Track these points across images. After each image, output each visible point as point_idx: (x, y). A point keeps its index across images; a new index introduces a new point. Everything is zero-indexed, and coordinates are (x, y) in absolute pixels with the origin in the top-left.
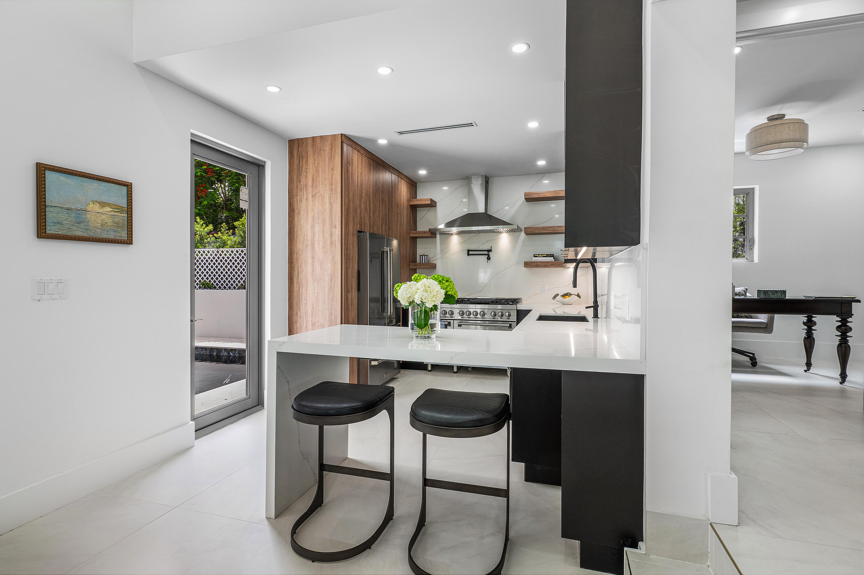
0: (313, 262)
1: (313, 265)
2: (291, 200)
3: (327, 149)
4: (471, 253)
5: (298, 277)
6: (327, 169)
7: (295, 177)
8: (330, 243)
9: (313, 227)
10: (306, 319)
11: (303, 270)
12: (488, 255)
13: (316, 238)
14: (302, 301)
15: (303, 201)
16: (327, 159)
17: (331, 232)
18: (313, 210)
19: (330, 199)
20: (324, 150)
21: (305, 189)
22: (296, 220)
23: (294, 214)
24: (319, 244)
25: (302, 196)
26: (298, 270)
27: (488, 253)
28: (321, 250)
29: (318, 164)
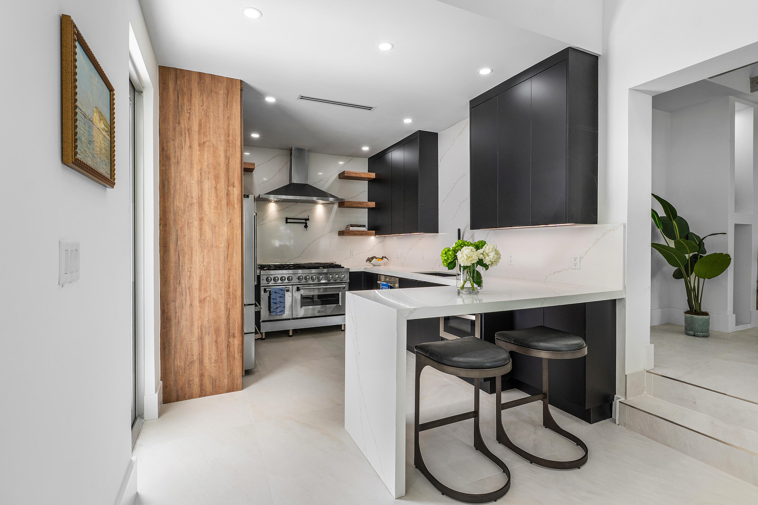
0: (201, 225)
1: (201, 229)
2: (165, 145)
3: (221, 92)
4: (289, 221)
5: (177, 243)
6: (221, 116)
7: (171, 116)
8: (226, 203)
9: (200, 182)
10: (190, 295)
11: (186, 235)
12: (306, 223)
13: (206, 196)
14: (184, 273)
15: (184, 148)
16: (221, 105)
17: (228, 191)
18: (200, 161)
19: (226, 151)
20: (217, 93)
21: (187, 134)
22: (173, 171)
23: (169, 162)
24: (210, 204)
25: (183, 141)
26: (177, 235)
27: (305, 222)
28: (213, 211)
29: (208, 107)
